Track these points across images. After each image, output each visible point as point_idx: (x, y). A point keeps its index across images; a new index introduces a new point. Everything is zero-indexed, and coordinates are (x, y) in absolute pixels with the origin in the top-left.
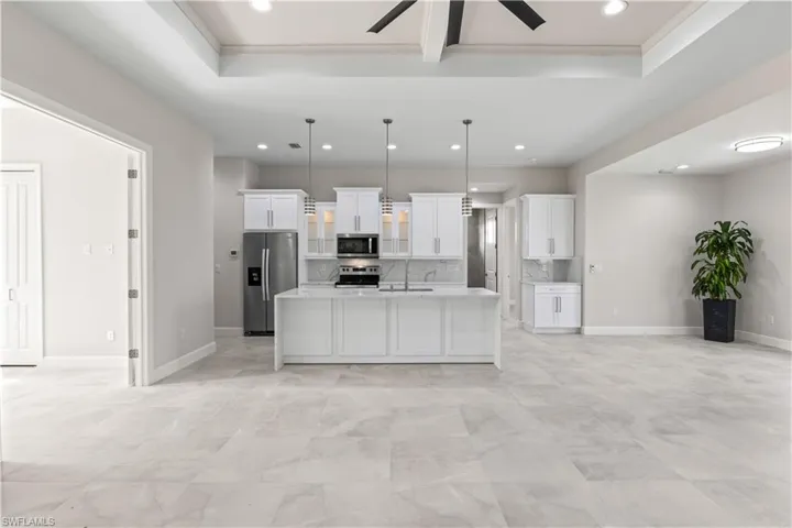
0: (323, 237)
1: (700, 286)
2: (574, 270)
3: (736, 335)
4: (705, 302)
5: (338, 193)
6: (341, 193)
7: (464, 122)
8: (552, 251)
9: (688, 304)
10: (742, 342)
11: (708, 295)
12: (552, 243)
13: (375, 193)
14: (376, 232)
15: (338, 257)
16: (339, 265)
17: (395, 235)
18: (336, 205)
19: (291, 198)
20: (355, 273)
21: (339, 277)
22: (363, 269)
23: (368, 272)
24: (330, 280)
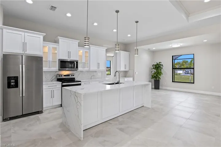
0: (51, 60)
2: (130, 73)
3: (160, 88)
4: (155, 80)
5: (60, 40)
6: (61, 40)
8: (125, 68)
12: (126, 65)
13: (76, 42)
14: (77, 59)
15: (59, 70)
16: (56, 74)
17: (84, 61)
18: (59, 45)
19: (39, 37)
20: (64, 77)
21: (56, 79)
22: (68, 75)
23: (70, 77)
24: (52, 81)
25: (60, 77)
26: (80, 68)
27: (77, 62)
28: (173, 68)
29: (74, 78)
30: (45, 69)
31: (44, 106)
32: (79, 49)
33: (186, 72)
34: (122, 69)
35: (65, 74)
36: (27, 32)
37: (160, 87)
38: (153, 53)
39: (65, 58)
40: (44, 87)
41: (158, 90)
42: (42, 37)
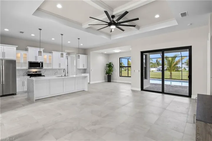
0: (22, 62)
1: (107, 73)
2: (88, 71)
4: (108, 76)
6: (30, 49)
7: (78, 39)
8: (84, 67)
9: (105, 76)
10: (112, 82)
11: (108, 74)
12: (84, 65)
13: (42, 50)
14: (42, 61)
15: (29, 68)
16: (27, 71)
17: (48, 62)
18: (28, 52)
19: (13, 48)
20: (34, 73)
21: (27, 75)
22: (36, 72)
23: (38, 73)
24: (24, 76)
25: (30, 73)
26: (44, 67)
27: (42, 63)
28: (120, 67)
29: (41, 74)
30: (17, 68)
31: (17, 91)
32: (44, 54)
33: (158, 69)
34: (81, 67)
35: (34, 71)
36: (5, 46)
37: (111, 81)
38: (108, 55)
39: (33, 60)
40: (17, 79)
41: (110, 82)
42: (15, 48)
